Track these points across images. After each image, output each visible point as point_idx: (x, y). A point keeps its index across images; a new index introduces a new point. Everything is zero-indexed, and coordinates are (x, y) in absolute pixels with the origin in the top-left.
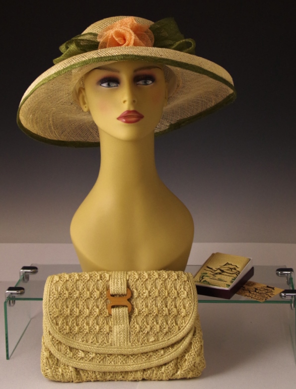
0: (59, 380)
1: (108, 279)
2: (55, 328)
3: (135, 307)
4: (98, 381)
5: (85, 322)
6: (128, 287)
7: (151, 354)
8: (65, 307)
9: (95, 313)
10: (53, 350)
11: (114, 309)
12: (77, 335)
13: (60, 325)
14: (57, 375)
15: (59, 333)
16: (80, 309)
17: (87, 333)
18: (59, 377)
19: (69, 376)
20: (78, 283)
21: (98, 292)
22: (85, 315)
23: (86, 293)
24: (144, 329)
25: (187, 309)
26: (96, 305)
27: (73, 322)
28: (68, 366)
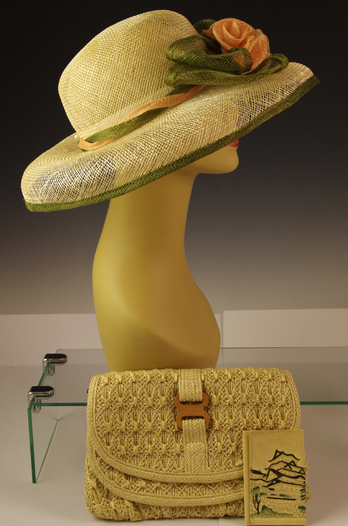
0: (111, 518)
1: (176, 378)
2: (104, 448)
3: (214, 418)
4: (164, 519)
5: (147, 439)
6: (204, 390)
8: (118, 420)
9: (159, 427)
11: (186, 421)
12: (136, 458)
13: (111, 445)
14: (108, 512)
15: (111, 456)
16: (138, 422)
17: (149, 455)
18: (111, 514)
19: (125, 513)
20: (134, 385)
21: (163, 398)
22: (146, 431)
23: (147, 400)
24: (228, 448)
25: (286, 420)
26: (160, 416)
27: (130, 439)
28: (122, 499)
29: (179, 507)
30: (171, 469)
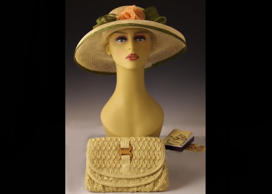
0: (94, 191)
1: (120, 140)
2: (92, 165)
3: (133, 155)
4: (114, 192)
5: (108, 162)
6: (130, 145)
7: (141, 178)
8: (98, 154)
9: (113, 158)
10: (92, 176)
11: (123, 156)
12: (104, 169)
13: (95, 164)
14: (93, 189)
15: (95, 167)
16: (105, 156)
17: (109, 168)
19: (100, 189)
20: (104, 142)
21: (115, 147)
22: (108, 159)
23: (109, 147)
24: (138, 166)
26: (113, 153)
27: (102, 162)
28: (99, 184)
29: (120, 187)
30: (116, 173)
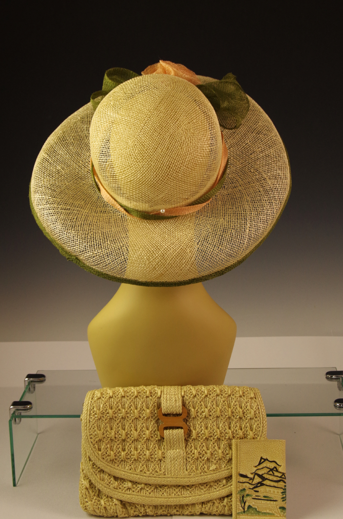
0: (101, 514)
1: (159, 394)
2: (96, 454)
3: (192, 428)
4: (147, 516)
5: (133, 446)
6: (184, 405)
7: (212, 484)
8: (108, 429)
9: (144, 436)
10: (95, 480)
11: (168, 431)
12: (123, 462)
13: (102, 450)
14: (98, 509)
15: (102, 460)
16: (126, 431)
17: (135, 460)
18: (101, 510)
19: (114, 509)
20: (123, 400)
21: (148, 411)
22: (133, 439)
23: (134, 412)
24: (204, 455)
25: (254, 431)
26: (145, 426)
27: (118, 446)
28: (111, 498)
29: (161, 506)
30: (153, 473)
